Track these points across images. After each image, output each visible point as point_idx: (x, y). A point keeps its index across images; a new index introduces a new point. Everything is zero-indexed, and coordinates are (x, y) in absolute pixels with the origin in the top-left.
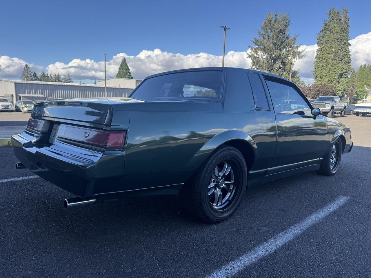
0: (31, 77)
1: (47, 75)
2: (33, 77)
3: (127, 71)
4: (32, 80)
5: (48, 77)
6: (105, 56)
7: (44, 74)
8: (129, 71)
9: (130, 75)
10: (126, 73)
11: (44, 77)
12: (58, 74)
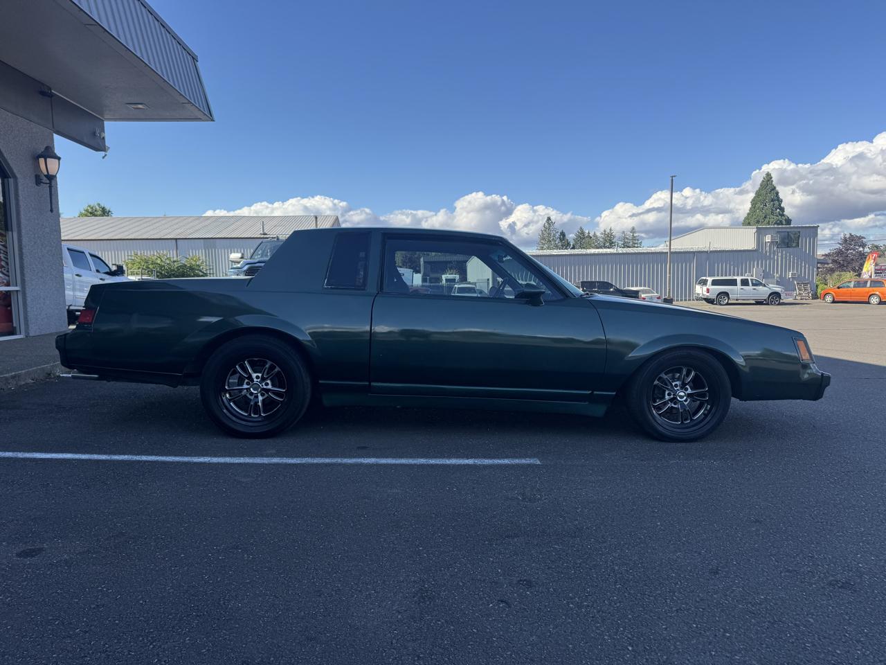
0: (555, 241)
1: (589, 233)
2: (558, 240)
3: (774, 204)
4: (557, 247)
5: (591, 237)
6: (672, 180)
7: (583, 233)
8: (780, 205)
9: (783, 215)
10: (769, 212)
11: (583, 239)
12: (611, 230)
